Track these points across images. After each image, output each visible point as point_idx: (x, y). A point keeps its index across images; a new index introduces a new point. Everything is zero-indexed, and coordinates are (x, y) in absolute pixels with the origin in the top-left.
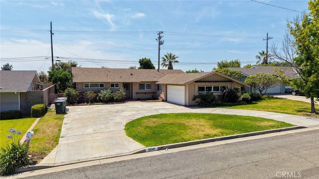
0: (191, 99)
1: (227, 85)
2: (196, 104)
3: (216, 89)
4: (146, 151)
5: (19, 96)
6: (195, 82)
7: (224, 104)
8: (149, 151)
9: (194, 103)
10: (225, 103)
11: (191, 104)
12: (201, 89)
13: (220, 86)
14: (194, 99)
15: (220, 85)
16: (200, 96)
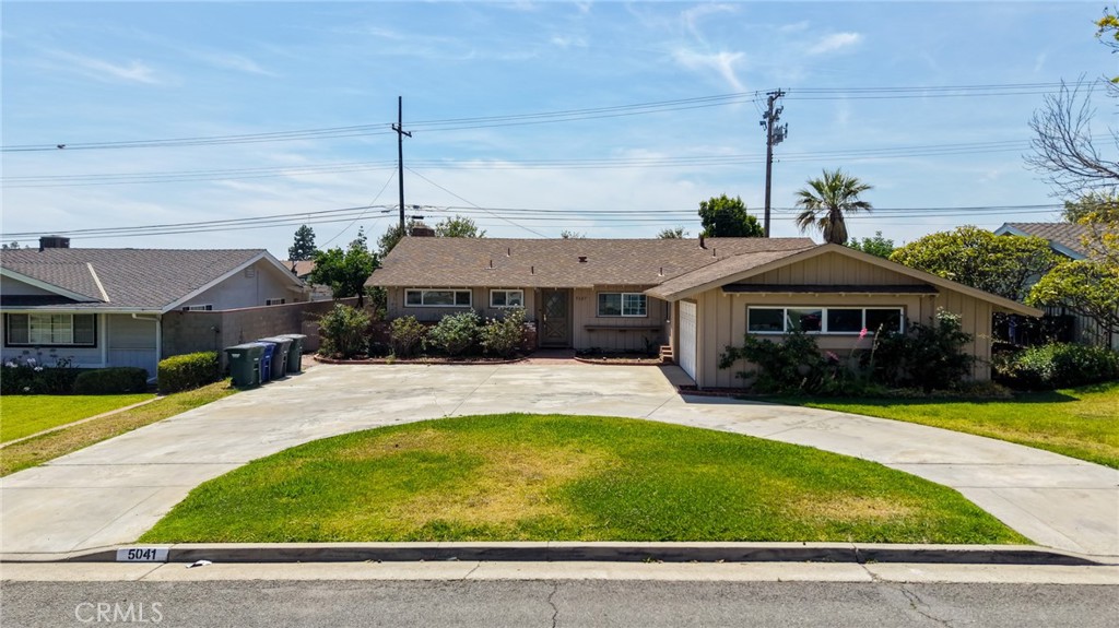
0: (713, 361)
1: (905, 303)
2: (739, 383)
3: (844, 320)
4: (118, 559)
5: (158, 324)
6: (727, 288)
7: (867, 389)
8: (130, 561)
9: (725, 377)
10: (879, 389)
11: (711, 382)
12: (760, 319)
13: (864, 309)
14: (725, 364)
15: (864, 303)
16: (755, 351)
